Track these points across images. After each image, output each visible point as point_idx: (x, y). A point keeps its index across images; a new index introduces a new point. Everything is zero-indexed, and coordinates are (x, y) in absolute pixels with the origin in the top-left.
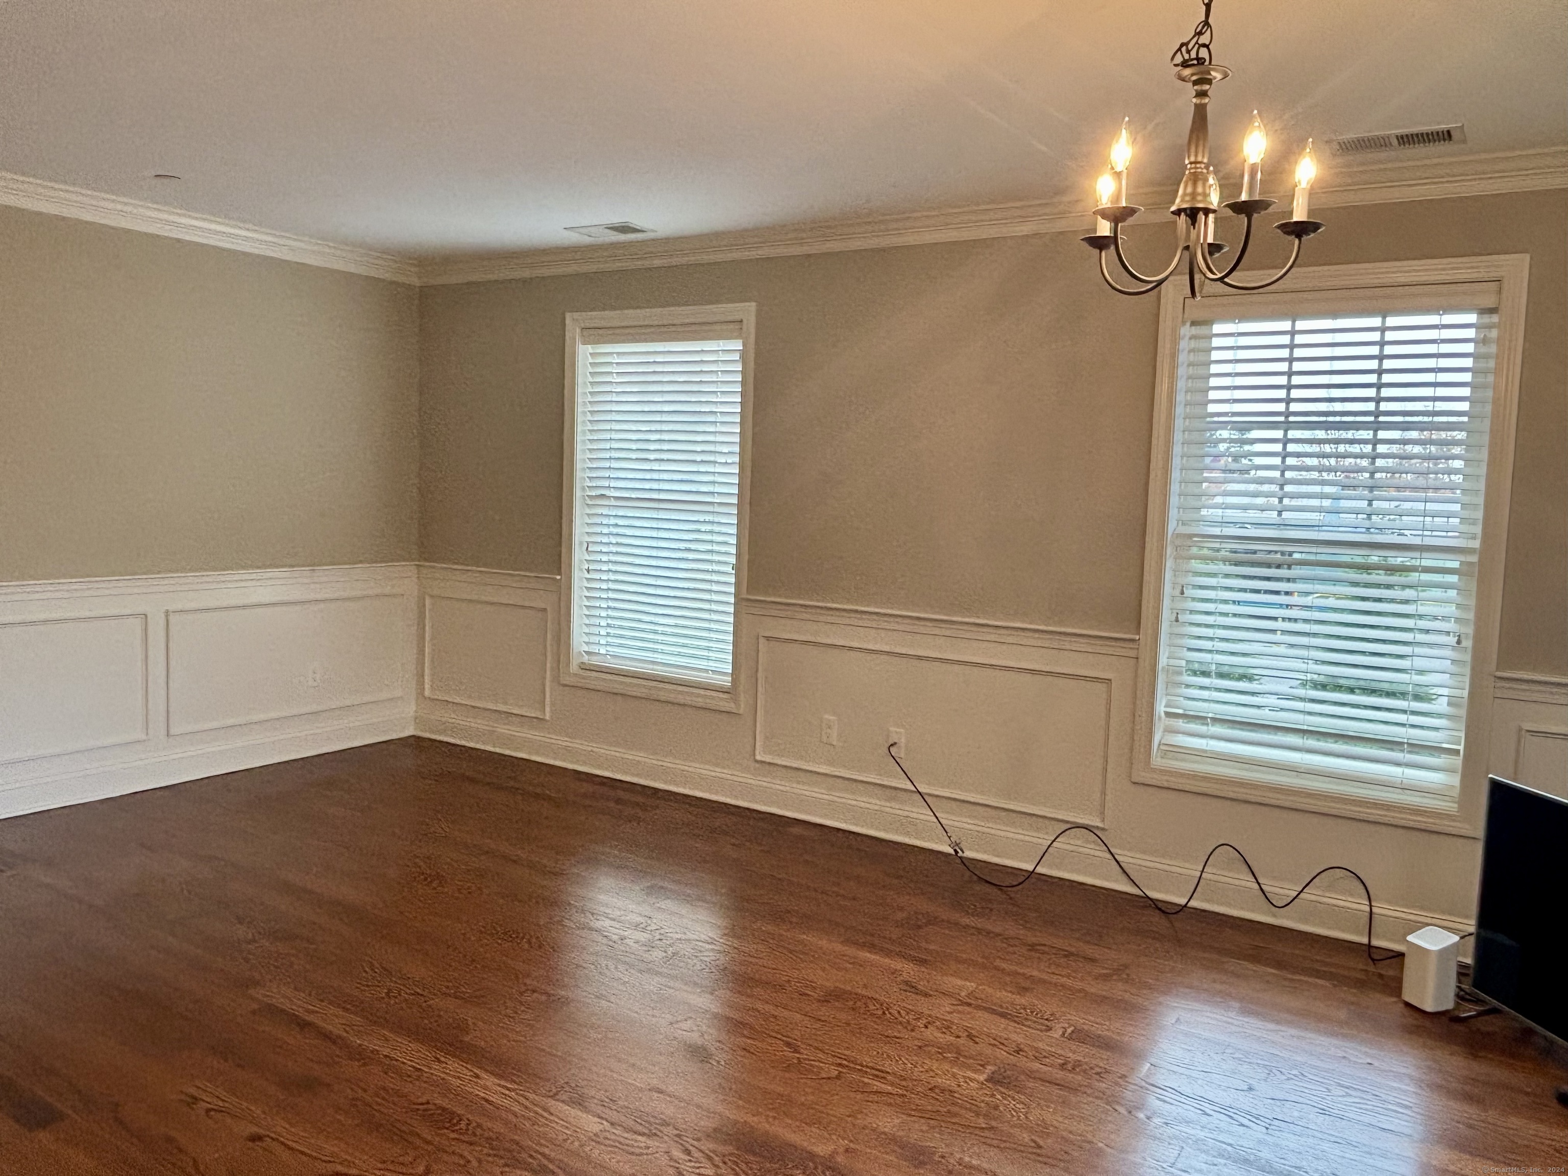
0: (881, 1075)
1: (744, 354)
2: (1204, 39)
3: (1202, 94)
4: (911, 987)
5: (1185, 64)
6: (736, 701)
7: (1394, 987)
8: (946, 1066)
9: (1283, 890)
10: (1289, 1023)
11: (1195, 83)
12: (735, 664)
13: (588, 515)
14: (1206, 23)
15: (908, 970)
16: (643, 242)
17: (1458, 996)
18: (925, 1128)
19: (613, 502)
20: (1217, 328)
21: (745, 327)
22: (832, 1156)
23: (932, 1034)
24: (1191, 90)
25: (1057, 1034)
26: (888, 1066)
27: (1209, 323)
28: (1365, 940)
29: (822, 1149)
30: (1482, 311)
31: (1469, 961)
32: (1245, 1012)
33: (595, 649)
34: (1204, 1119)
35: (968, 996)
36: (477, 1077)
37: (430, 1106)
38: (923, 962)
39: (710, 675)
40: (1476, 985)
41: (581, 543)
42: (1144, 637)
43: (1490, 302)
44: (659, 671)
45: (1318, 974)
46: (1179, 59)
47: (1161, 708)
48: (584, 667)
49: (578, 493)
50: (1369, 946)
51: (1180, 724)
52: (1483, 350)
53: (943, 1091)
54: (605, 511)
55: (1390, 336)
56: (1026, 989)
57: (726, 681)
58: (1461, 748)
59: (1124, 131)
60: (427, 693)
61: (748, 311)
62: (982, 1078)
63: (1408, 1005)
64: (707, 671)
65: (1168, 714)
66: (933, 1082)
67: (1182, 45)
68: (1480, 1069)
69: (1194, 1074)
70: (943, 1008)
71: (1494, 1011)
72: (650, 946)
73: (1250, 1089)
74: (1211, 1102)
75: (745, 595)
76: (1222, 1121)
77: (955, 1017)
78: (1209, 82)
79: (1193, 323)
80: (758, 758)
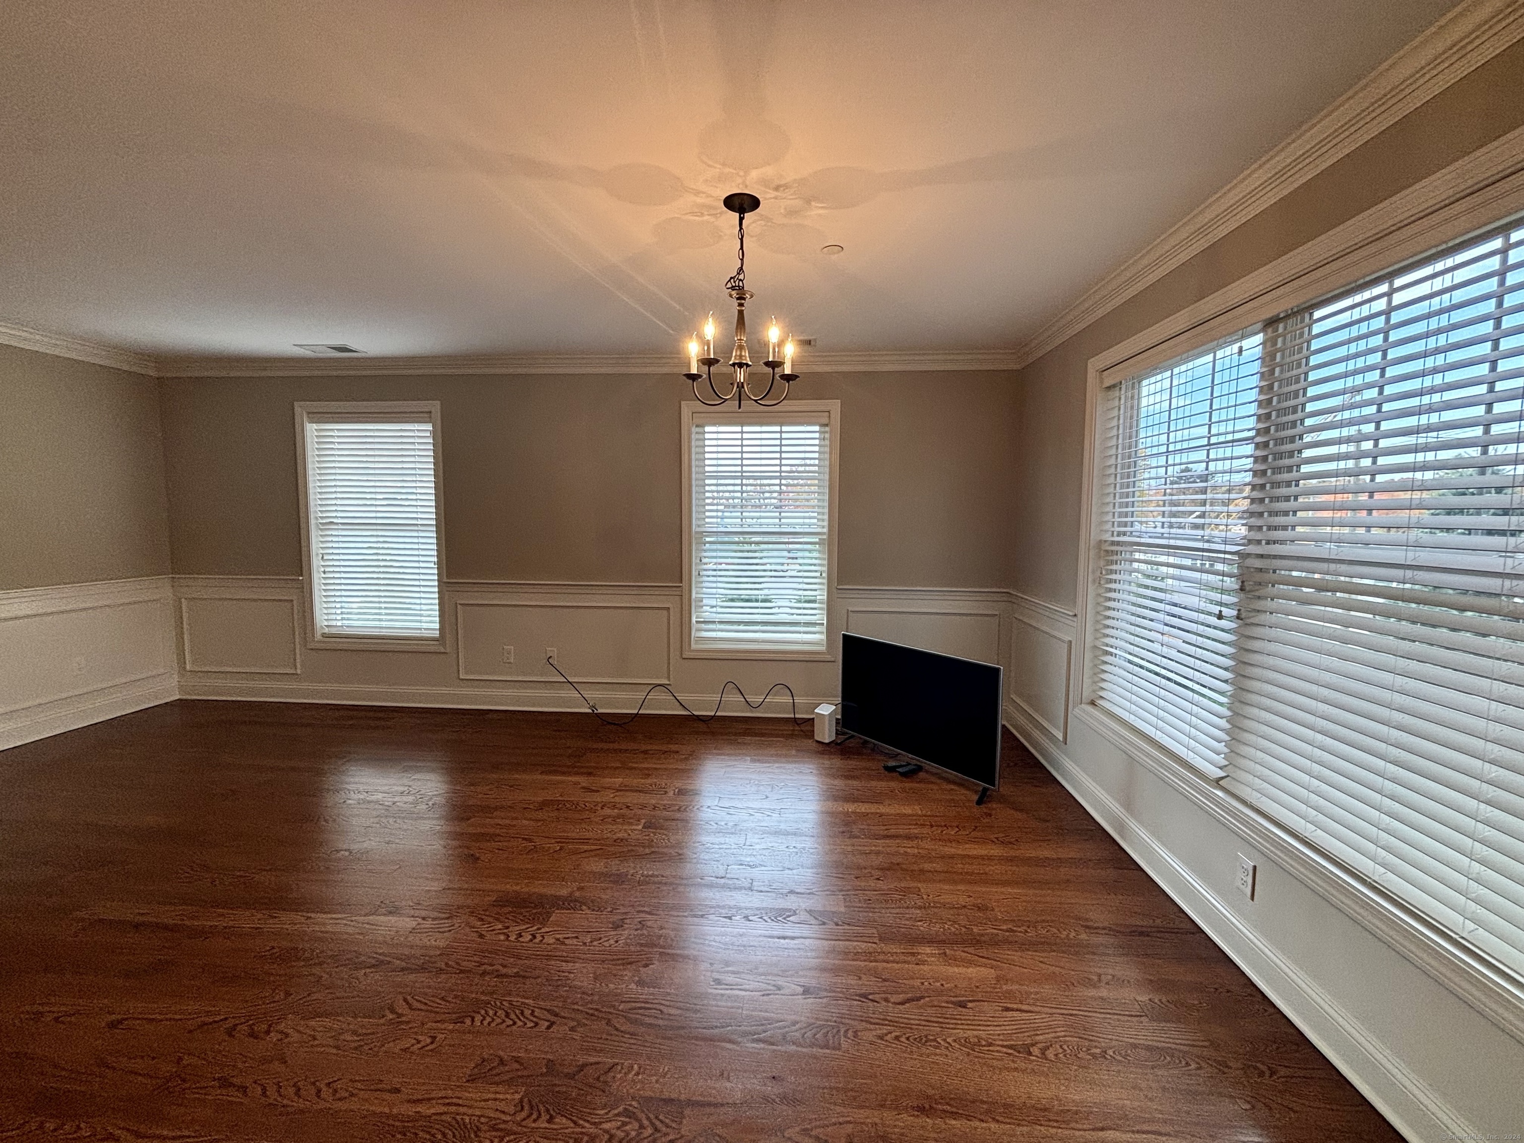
0: (585, 841)
1: (434, 433)
2: (741, 277)
3: (741, 305)
4: (587, 789)
5: (733, 288)
6: (444, 646)
7: (810, 734)
8: (620, 827)
9: (756, 699)
10: (775, 762)
11: (738, 299)
12: (442, 622)
13: (321, 536)
14: (741, 268)
15: (583, 781)
16: (357, 359)
17: (837, 733)
18: (618, 862)
19: (341, 527)
20: (707, 429)
21: (433, 415)
22: (571, 894)
23: (608, 811)
24: (735, 303)
25: (671, 794)
26: (588, 835)
27: (703, 426)
28: (792, 716)
29: (564, 892)
30: (822, 425)
31: (839, 717)
32: (753, 761)
33: (334, 623)
34: (752, 817)
35: (620, 786)
36: (309, 918)
37: (275, 951)
38: (590, 774)
39: (423, 631)
40: (843, 726)
41: (317, 554)
42: (685, 584)
43: (826, 421)
44: (384, 632)
45: (777, 736)
46: (729, 285)
47: (694, 620)
48: (324, 635)
49: (313, 522)
50: (795, 718)
51: (703, 626)
52: (823, 443)
53: (622, 840)
54: (334, 533)
55: (784, 436)
56: (649, 775)
57: (437, 634)
58: (825, 622)
59: (710, 319)
60: (188, 668)
61: (435, 406)
62: (640, 827)
63: (817, 742)
64: (420, 629)
65: (697, 622)
66: (615, 837)
67: (731, 278)
68: (853, 763)
69: (741, 797)
70: (608, 796)
71: (853, 736)
72: (415, 803)
73: (767, 797)
74: (752, 808)
75: (445, 580)
76: (758, 816)
77: (617, 799)
78: (744, 299)
79: (697, 426)
80: (461, 677)
